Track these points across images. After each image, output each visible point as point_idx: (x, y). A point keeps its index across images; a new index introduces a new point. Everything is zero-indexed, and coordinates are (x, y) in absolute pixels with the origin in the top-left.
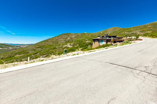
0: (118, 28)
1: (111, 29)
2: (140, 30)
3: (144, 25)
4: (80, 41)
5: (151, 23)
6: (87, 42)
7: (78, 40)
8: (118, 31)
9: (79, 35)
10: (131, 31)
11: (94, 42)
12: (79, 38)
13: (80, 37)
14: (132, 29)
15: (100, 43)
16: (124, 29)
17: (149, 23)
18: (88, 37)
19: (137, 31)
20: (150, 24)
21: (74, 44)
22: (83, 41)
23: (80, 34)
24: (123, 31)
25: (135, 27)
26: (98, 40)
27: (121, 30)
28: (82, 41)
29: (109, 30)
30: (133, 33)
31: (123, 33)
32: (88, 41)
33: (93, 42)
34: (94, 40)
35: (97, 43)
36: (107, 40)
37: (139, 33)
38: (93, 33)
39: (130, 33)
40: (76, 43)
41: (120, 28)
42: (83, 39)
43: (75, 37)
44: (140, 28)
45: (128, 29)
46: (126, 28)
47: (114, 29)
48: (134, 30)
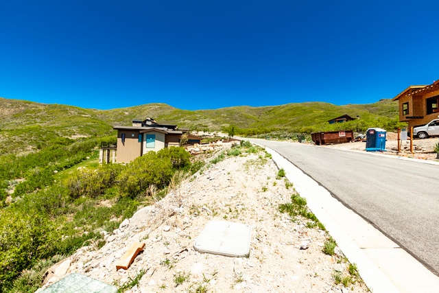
0: (169, 108)
1: (153, 107)
2: (212, 120)
3: (216, 110)
4: (44, 134)
5: (226, 108)
6: (73, 137)
7: (30, 130)
8: (170, 115)
9: (40, 111)
10: (197, 120)
11: (123, 141)
12: (38, 120)
13: (43, 119)
14: (197, 115)
15: (145, 143)
16: (182, 113)
17: (223, 108)
18: (80, 120)
19: (207, 120)
20: (225, 110)
21: (10, 142)
22: (57, 135)
23: (42, 108)
24: (181, 117)
25: (201, 112)
27: (175, 112)
28: (51, 133)
29: (148, 109)
30: (200, 123)
31: (182, 121)
32: (79, 136)
33: (119, 140)
34: (122, 132)
35: (133, 143)
36: (166, 134)
37: (211, 126)
38: (99, 110)
39: (196, 123)
40: (18, 139)
41: (174, 109)
42: (56, 125)
43: (15, 117)
44: (211, 115)
45: (190, 114)
46: (186, 110)
47: (160, 108)
48: (201, 118)
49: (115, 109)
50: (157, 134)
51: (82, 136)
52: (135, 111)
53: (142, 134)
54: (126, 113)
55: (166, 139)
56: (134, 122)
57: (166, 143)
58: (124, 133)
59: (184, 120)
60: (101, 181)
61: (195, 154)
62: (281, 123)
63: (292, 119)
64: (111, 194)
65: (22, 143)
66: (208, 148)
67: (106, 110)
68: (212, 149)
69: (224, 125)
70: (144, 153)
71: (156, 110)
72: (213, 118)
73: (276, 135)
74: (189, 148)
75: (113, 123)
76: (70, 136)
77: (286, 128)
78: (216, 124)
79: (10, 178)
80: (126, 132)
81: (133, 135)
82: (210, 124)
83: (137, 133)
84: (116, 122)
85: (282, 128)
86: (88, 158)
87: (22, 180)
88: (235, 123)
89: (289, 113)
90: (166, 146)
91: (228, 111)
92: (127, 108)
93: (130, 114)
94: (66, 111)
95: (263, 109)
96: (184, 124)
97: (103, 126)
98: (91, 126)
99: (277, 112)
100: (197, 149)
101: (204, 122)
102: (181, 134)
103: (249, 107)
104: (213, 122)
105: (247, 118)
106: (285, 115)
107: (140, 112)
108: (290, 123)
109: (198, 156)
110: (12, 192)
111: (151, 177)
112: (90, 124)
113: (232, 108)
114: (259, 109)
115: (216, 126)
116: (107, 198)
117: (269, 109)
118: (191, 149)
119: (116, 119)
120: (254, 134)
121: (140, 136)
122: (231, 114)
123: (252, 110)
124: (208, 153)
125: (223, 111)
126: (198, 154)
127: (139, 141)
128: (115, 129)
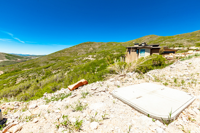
0: (156, 37)
1: (147, 38)
2: (187, 40)
4: (106, 53)
6: (114, 54)
7: (102, 52)
8: (156, 40)
9: (105, 45)
10: (175, 41)
11: (130, 53)
12: (105, 48)
13: (106, 48)
14: (175, 38)
16: (164, 38)
17: (198, 31)
18: (116, 47)
19: (182, 40)
21: (98, 56)
22: (110, 53)
23: (105, 44)
24: (163, 40)
25: (178, 36)
27: (160, 38)
28: (108, 52)
29: (144, 39)
30: (177, 43)
31: (164, 43)
32: (116, 53)
33: (128, 53)
35: (134, 54)
36: (151, 49)
37: (185, 43)
38: (123, 42)
39: (173, 43)
40: (100, 55)
41: (159, 37)
42: (109, 50)
43: (99, 48)
44: (186, 37)
45: (169, 38)
46: (167, 36)
47: (151, 38)
48: (178, 40)
49: (129, 41)
50: (146, 49)
51: (117, 53)
54: (134, 42)
55: (151, 51)
56: (135, 44)
61: (170, 59)
65: (100, 56)
66: (181, 55)
67: (125, 42)
74: (166, 56)
76: (113, 53)
78: (191, 42)
79: (96, 66)
81: (134, 50)
87: (99, 67)
90: (151, 55)
92: (134, 40)
94: (112, 44)
96: (165, 44)
98: (120, 49)
101: (180, 42)
107: (140, 41)
109: (171, 61)
110: (96, 70)
112: (120, 48)
115: (190, 43)
118: (167, 56)
121: (137, 50)
124: (180, 58)
125: (198, 33)
126: (172, 59)
127: (137, 53)
128: (126, 48)
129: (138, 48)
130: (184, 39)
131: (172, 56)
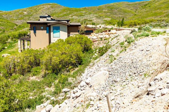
0: (59, 7)
2: (96, 15)
3: (98, 6)
5: (107, 4)
8: (61, 13)
10: (83, 15)
11: (35, 32)
14: (83, 12)
15: (52, 33)
16: (70, 10)
17: (104, 5)
19: (91, 16)
20: (106, 6)
24: (70, 14)
25: (85, 8)
26: (47, 27)
27: (64, 10)
29: (42, 8)
30: (86, 18)
33: (32, 32)
34: (34, 26)
35: (42, 34)
36: (68, 26)
38: (4, 12)
41: (63, 7)
44: (94, 11)
45: (77, 11)
46: (73, 8)
47: (52, 7)
48: (86, 14)
49: (17, 10)
50: (61, 26)
52: (31, 11)
53: (50, 26)
54: (25, 13)
56: (41, 17)
57: (69, 33)
58: (35, 26)
59: (72, 17)
60: (28, 62)
61: (94, 42)
62: (156, 15)
63: (166, 11)
64: (37, 72)
66: (104, 36)
67: (9, 11)
68: (107, 36)
69: (106, 19)
70: (52, 41)
71: (48, 9)
72: (96, 14)
73: (156, 25)
75: (16, 21)
77: (163, 19)
78: (99, 18)
80: (36, 26)
81: (42, 28)
82: (94, 18)
83: (45, 26)
84: (18, 21)
85: (159, 19)
86: (6, 48)
88: (115, 17)
89: (163, 6)
90: (68, 36)
91: (109, 7)
92: (25, 9)
93: (29, 14)
95: (139, 4)
97: (8, 24)
99: (152, 6)
100: (95, 37)
101: (89, 17)
102: (80, 25)
103: (126, 3)
104: (97, 17)
105: (125, 12)
106: (160, 8)
108: (165, 15)
109: (96, 43)
111: (68, 58)
113: (112, 4)
114: (136, 4)
115: (99, 20)
116: (34, 75)
117: (145, 4)
119: (18, 18)
120: (136, 25)
121: (48, 28)
122: (111, 9)
123: (129, 5)
124: (105, 40)
125: (104, 7)
126: (96, 41)
127: (47, 33)
128: (28, 23)
129: (48, 25)
130: (92, 14)
131: (95, 36)
